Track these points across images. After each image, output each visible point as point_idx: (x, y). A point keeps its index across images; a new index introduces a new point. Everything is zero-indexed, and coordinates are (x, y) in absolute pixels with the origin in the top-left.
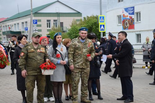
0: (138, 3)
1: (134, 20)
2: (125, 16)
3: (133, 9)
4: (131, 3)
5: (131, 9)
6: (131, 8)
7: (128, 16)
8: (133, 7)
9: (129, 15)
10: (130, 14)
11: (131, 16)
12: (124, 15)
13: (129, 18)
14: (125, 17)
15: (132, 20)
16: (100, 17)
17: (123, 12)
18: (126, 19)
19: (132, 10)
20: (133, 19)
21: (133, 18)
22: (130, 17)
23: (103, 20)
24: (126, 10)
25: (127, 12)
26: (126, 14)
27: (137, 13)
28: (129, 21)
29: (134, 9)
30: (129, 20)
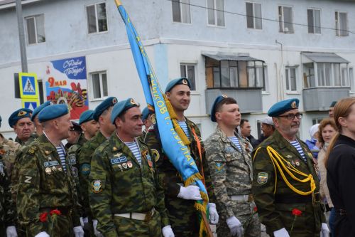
0: (96, 48)
1: (86, 94)
2: (57, 83)
3: (80, 63)
4: (72, 47)
5: (76, 64)
6: (75, 59)
7: (65, 83)
8: (83, 59)
9: (69, 81)
10: (71, 76)
11: (76, 82)
12: (51, 81)
13: (71, 88)
14: (55, 86)
15: (82, 94)
16: (24, 79)
17: (48, 72)
18: (61, 93)
19: (79, 67)
20: (85, 90)
21: (82, 88)
22: (73, 84)
23: (31, 87)
24: (59, 65)
25: (62, 70)
26: (59, 77)
27: (96, 76)
28: (70, 97)
29: (84, 64)
30: (71, 93)
